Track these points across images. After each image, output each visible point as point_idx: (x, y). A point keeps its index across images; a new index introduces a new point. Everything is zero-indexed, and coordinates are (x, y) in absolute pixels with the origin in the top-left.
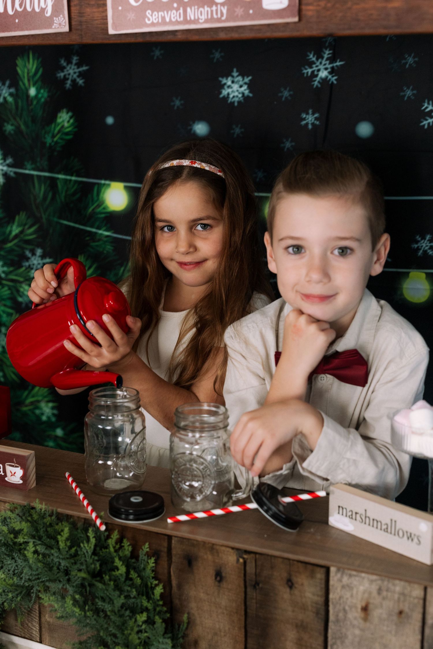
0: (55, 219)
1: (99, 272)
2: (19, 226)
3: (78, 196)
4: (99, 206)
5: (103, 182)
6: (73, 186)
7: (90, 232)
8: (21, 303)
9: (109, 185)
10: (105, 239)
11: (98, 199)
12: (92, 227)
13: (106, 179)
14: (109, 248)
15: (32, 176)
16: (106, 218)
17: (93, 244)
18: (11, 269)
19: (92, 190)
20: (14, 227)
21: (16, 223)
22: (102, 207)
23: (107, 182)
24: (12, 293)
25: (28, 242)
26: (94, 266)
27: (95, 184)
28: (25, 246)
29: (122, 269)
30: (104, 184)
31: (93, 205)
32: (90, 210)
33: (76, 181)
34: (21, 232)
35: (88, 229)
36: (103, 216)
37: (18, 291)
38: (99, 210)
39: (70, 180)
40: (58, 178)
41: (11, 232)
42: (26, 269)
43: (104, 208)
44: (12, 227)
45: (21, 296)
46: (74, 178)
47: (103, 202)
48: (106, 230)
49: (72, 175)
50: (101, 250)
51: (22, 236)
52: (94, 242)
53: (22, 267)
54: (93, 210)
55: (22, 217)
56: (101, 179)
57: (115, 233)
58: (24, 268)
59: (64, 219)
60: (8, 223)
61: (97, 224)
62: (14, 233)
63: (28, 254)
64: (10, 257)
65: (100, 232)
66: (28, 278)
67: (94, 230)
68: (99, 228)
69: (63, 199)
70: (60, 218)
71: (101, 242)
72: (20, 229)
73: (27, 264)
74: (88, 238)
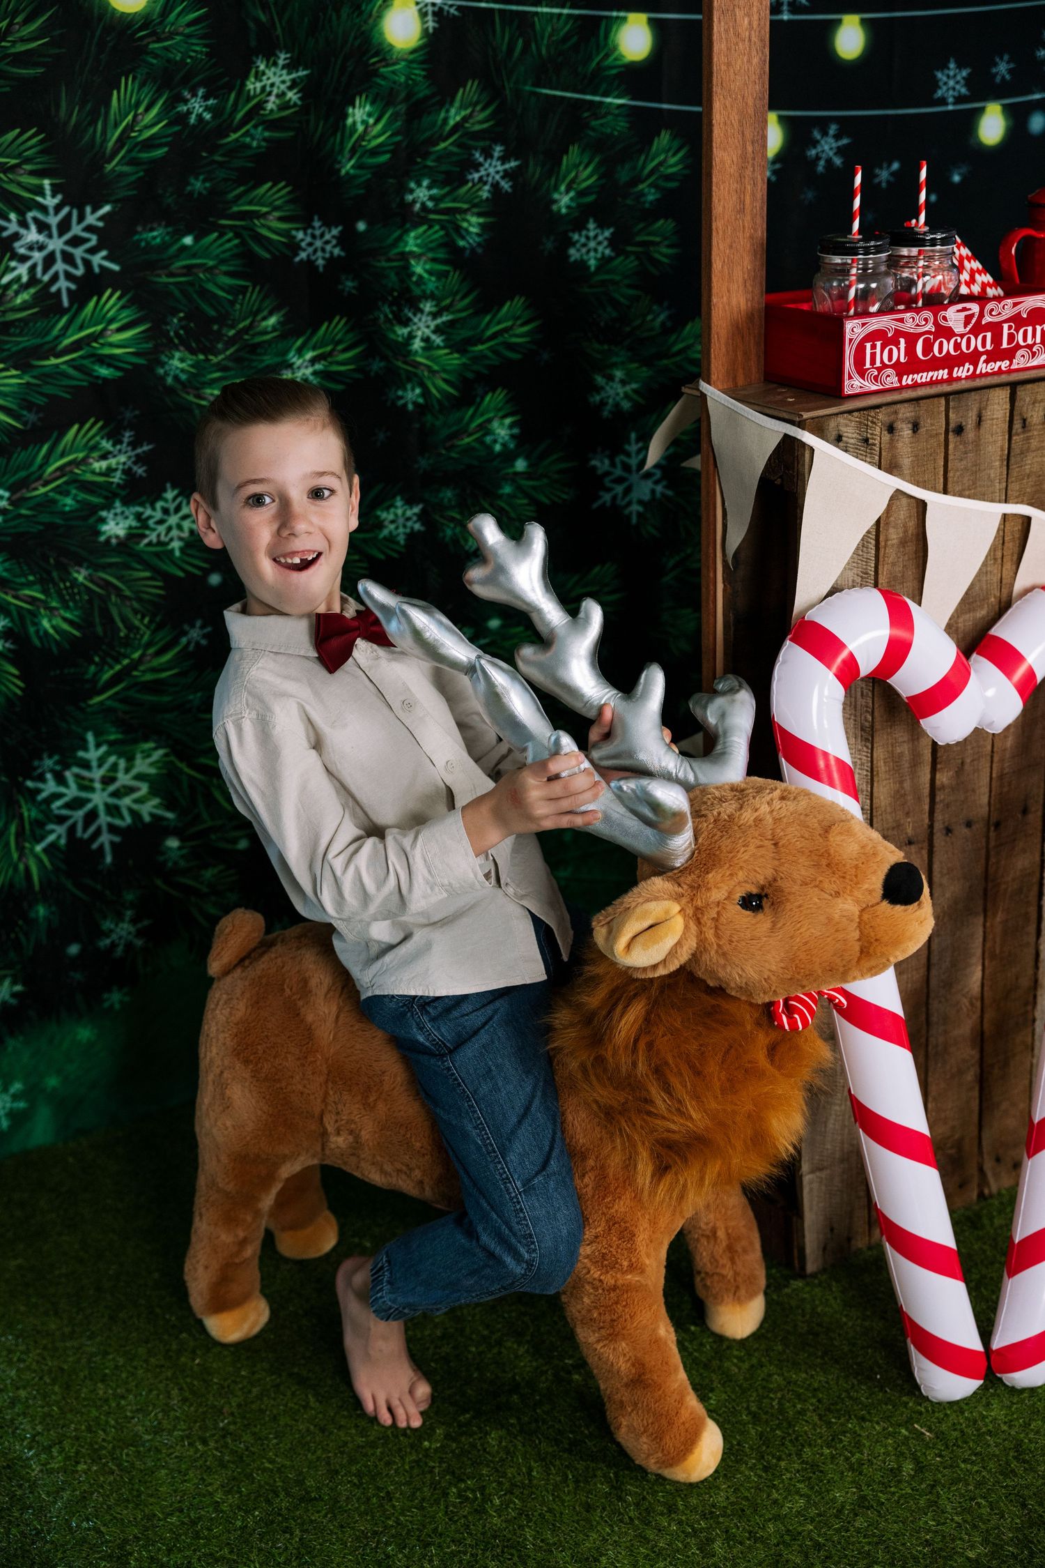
0: (528, 88)
1: (603, 170)
2: (462, 107)
3: (575, 39)
4: (607, 56)
5: (615, 14)
6: (566, 23)
7: (592, 102)
8: (464, 249)
9: (624, 19)
10: (617, 112)
11: (606, 44)
12: (594, 93)
13: (619, 10)
14: (622, 124)
15: (492, 10)
16: (620, 74)
17: (594, 123)
18: (447, 189)
19: (598, 27)
20: (453, 111)
21: (457, 104)
22: (612, 58)
23: (622, 14)
24: (447, 234)
25: (476, 136)
26: (597, 160)
27: (601, 18)
28: (471, 143)
29: (643, 158)
30: (617, 18)
31: (598, 54)
32: (594, 64)
33: (569, 16)
34: (465, 119)
35: (588, 97)
36: (614, 72)
37: (458, 229)
38: (610, 61)
39: (560, 15)
40: (536, 13)
41: (445, 120)
42: (474, 185)
43: (616, 59)
44: (448, 111)
45: (463, 238)
46: (566, 11)
47: (615, 48)
48: (617, 97)
49: (563, 7)
50: (609, 131)
51: (467, 125)
52: (597, 119)
53: (467, 182)
54: (598, 64)
55: (471, 89)
56: (611, 10)
57: (632, 99)
58: (470, 184)
59: (545, 87)
60: (441, 104)
61: (604, 87)
62: (452, 123)
63: (478, 156)
64: (444, 168)
65: (609, 100)
66: (476, 201)
67: (597, 99)
68: (606, 94)
69: (544, 51)
70: (538, 84)
71: (610, 118)
72: (463, 113)
73: (476, 176)
74: (586, 115)
